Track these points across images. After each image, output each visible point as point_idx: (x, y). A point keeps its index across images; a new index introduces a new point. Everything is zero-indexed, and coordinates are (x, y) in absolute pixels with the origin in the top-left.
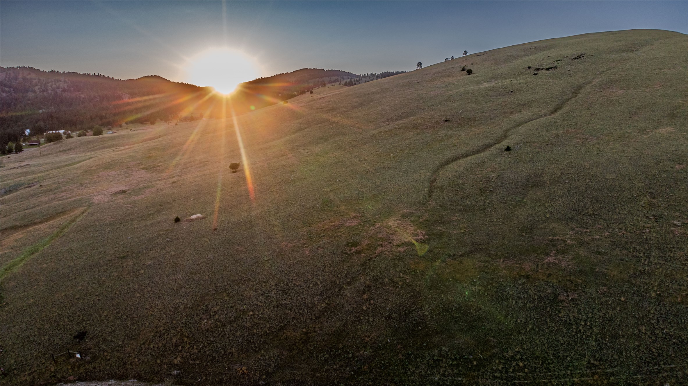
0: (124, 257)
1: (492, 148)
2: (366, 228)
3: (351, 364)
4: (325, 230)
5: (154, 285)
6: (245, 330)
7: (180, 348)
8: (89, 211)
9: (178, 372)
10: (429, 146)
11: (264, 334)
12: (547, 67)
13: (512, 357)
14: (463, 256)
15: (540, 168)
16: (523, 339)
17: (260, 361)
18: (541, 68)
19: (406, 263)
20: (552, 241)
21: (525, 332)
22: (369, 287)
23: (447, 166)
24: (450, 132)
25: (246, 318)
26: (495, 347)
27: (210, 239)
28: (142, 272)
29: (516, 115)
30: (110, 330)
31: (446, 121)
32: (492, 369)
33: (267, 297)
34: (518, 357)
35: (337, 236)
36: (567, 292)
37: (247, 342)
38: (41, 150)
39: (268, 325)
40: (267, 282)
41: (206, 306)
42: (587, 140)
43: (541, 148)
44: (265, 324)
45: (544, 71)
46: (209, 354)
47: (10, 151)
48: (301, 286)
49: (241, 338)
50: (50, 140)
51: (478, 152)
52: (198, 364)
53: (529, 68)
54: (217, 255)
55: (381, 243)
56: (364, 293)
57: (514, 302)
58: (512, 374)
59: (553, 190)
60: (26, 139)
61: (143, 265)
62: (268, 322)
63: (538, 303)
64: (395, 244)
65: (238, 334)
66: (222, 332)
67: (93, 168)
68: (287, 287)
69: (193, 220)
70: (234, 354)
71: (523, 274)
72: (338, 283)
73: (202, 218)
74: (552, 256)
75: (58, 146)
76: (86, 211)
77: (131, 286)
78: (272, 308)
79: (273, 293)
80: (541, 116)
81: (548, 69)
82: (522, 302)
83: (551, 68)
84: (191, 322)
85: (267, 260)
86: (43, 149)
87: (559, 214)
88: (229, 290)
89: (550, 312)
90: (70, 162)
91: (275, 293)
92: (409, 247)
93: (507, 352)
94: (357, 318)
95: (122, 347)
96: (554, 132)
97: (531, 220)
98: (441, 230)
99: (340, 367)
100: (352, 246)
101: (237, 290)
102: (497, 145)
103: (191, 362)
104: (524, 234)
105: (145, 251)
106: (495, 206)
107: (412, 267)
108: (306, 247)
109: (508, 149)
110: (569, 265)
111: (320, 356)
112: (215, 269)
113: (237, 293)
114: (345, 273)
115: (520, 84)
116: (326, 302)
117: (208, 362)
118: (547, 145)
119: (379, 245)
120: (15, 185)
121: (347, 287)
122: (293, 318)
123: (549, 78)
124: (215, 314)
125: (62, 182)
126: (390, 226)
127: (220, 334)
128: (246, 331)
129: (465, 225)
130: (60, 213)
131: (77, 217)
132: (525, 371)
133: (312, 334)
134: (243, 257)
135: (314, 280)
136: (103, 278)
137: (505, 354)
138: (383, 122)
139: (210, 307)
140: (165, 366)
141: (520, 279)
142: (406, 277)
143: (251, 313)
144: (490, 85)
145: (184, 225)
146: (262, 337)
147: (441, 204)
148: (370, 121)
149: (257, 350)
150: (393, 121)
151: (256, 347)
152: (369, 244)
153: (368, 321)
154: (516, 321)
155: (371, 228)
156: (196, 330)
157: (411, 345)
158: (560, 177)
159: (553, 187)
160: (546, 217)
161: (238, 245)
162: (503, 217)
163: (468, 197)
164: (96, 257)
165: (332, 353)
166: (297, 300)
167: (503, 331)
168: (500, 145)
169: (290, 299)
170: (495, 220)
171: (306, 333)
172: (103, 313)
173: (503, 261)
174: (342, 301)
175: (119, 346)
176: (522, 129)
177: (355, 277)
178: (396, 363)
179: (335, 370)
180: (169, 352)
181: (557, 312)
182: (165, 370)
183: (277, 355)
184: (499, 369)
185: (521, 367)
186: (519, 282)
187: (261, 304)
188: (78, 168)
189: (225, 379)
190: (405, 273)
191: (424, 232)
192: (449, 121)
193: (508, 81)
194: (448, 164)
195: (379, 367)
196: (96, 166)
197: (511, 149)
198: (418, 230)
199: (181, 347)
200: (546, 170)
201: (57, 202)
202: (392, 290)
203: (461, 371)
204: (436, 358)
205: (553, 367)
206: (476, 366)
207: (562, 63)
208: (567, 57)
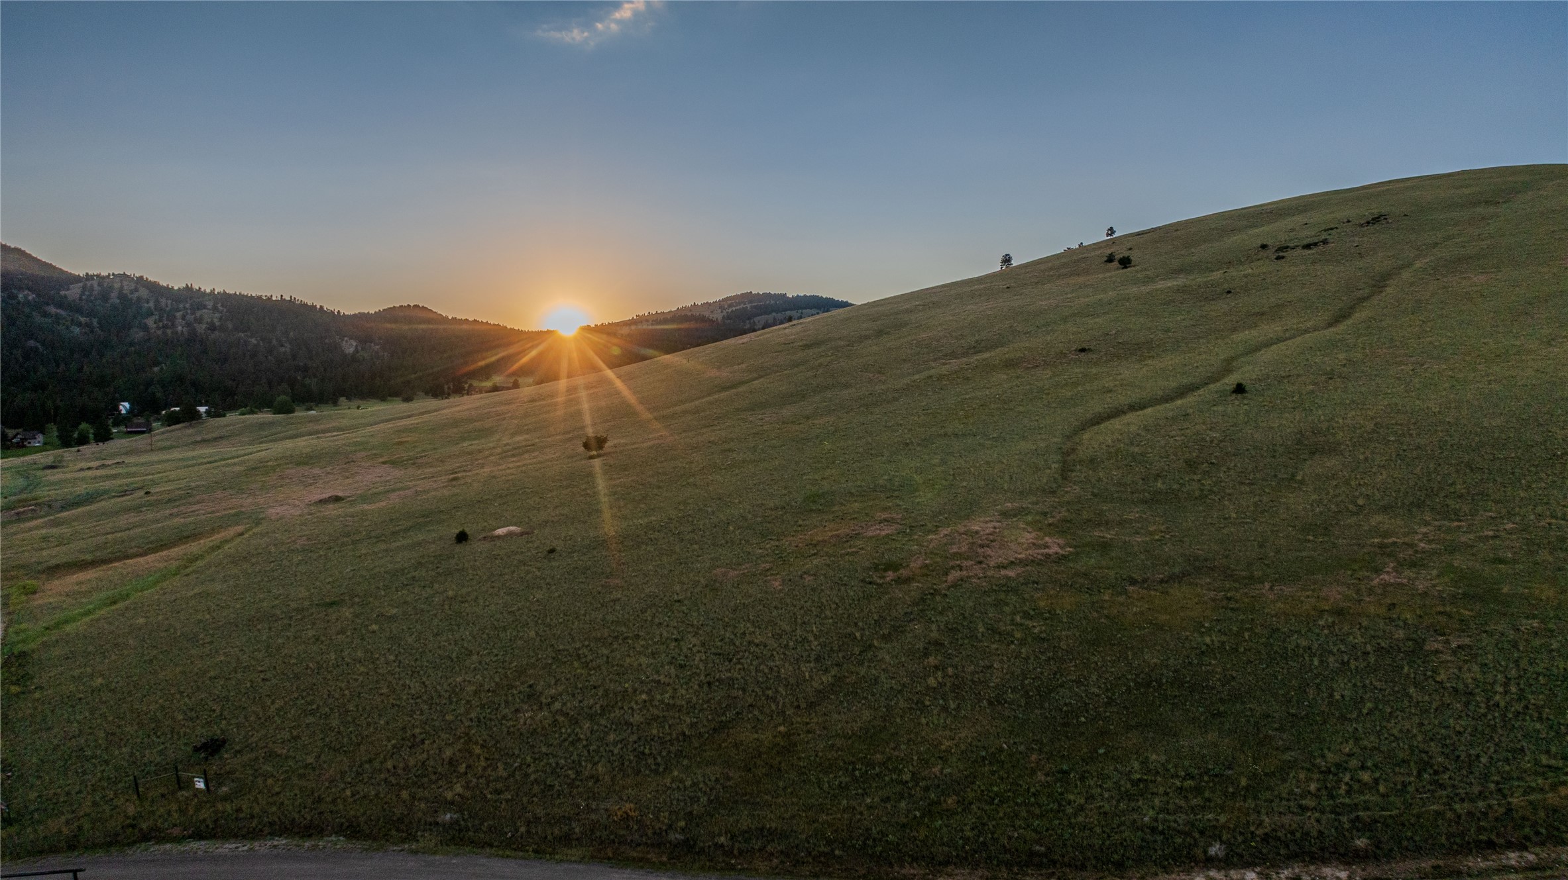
0: (332, 604)
1: (1201, 391)
2: (916, 537)
3: (911, 796)
4: (815, 546)
5: (402, 651)
6: (629, 731)
7: (462, 768)
8: (255, 530)
9: (455, 816)
10: (1048, 394)
11: (677, 739)
12: (1305, 242)
13: (1338, 765)
14: (1166, 582)
15: (1322, 417)
16: (1356, 729)
17: (669, 792)
18: (1292, 245)
19: (1026, 596)
20: (1381, 546)
21: (1358, 716)
22: (938, 644)
23: (1096, 428)
24: (1094, 371)
25: (632, 708)
26: (1288, 749)
27: (539, 569)
28: (375, 627)
29: (1247, 332)
30: (287, 736)
31: (1083, 350)
32: (1291, 792)
33: (681, 666)
34: (1354, 763)
35: (847, 554)
36: (1443, 634)
37: (636, 754)
38: (154, 439)
39: (688, 720)
40: (682, 639)
41: (530, 686)
42: (1423, 365)
43: (1316, 384)
44: (679, 718)
45: (1299, 251)
46: (536, 780)
47: (83, 441)
48: (765, 646)
49: (620, 746)
50: (173, 420)
51: (1167, 399)
52: (507, 801)
53: (1264, 247)
54: (556, 594)
55: (958, 562)
56: (926, 655)
57: (1316, 663)
58: (1347, 801)
59: (1362, 457)
60: (120, 420)
61: (378, 616)
62: (688, 713)
63: (1376, 660)
64: (992, 564)
65: (612, 737)
66: (569, 735)
67: (269, 464)
68: (732, 647)
69: (499, 537)
70: (601, 778)
71: (1327, 608)
72: (859, 638)
73: (522, 534)
74: (1388, 573)
75: (190, 431)
76: (247, 530)
77: (346, 653)
78: (696, 687)
79: (697, 659)
80: (1306, 331)
81: (1308, 247)
82: (1336, 661)
83: (1315, 244)
84: (494, 717)
85: (679, 601)
86: (158, 437)
87: (1386, 498)
88: (586, 656)
89: (1412, 676)
90: (217, 458)
91: (701, 660)
92: (1029, 568)
93: (1323, 756)
94: (917, 704)
95: (314, 769)
96: (1342, 356)
97: (1321, 513)
98: (1103, 537)
99: (882, 800)
100: (885, 570)
101: (608, 657)
102: (1212, 386)
103: (489, 796)
104: (1311, 538)
105: (383, 593)
106: (1228, 491)
107: (1042, 604)
108: (772, 574)
109: (1240, 389)
110: (1434, 586)
111: (826, 779)
112: (551, 620)
113: (607, 662)
114: (876, 618)
115: (1246, 276)
116: (833, 673)
117: (535, 795)
118: (1331, 378)
119: (953, 568)
120: (87, 494)
121: (883, 645)
122: (751, 705)
123: (1313, 263)
124: (553, 702)
125: (198, 486)
126: (977, 532)
127: (565, 740)
128: (633, 733)
129: (1162, 528)
130: (188, 537)
131: (227, 541)
132: (1378, 790)
133: (802, 736)
134: (619, 596)
135: (799, 632)
136: (280, 641)
137: (1318, 761)
138: (935, 360)
139: (539, 688)
140: (423, 805)
141: (1321, 617)
142: (1030, 623)
143: (644, 697)
144: (1175, 283)
145: (477, 546)
146: (672, 744)
147: (1096, 491)
149: (661, 769)
150: (957, 358)
151: (658, 764)
152: (927, 565)
153: (945, 709)
154: (1331, 696)
155: (930, 537)
156: (505, 732)
157: (1066, 754)
158: (1374, 431)
159: (1362, 450)
160: (1356, 505)
161: (607, 577)
162: (1252, 509)
163: (1158, 476)
164: (265, 604)
165: (857, 773)
166: (757, 670)
167: (1302, 718)
168: (1218, 384)
169: (740, 669)
170: (1234, 515)
171: (786, 735)
172: (273, 702)
173: (1271, 588)
174: (873, 671)
175: (306, 766)
176: (1266, 355)
177: (901, 626)
178: (1033, 790)
179: (870, 807)
180: (434, 778)
181: (1429, 673)
182: (420, 814)
183: (713, 779)
184: (1309, 792)
185: (1366, 784)
186: (1321, 623)
187: (667, 680)
188: (235, 464)
189: (577, 830)
190: (1026, 615)
191: (1061, 541)
192: (1090, 350)
193: (1217, 275)
194: (1098, 423)
195: (986, 801)
196: (276, 460)
197: (1247, 389)
198: (1047, 539)
199: (464, 765)
200: (1337, 422)
201: (182, 520)
202: (997, 649)
203: (1209, 800)
204: (1138, 776)
205: (1450, 778)
206: (1247, 788)
207: (1339, 233)
208: (1349, 221)
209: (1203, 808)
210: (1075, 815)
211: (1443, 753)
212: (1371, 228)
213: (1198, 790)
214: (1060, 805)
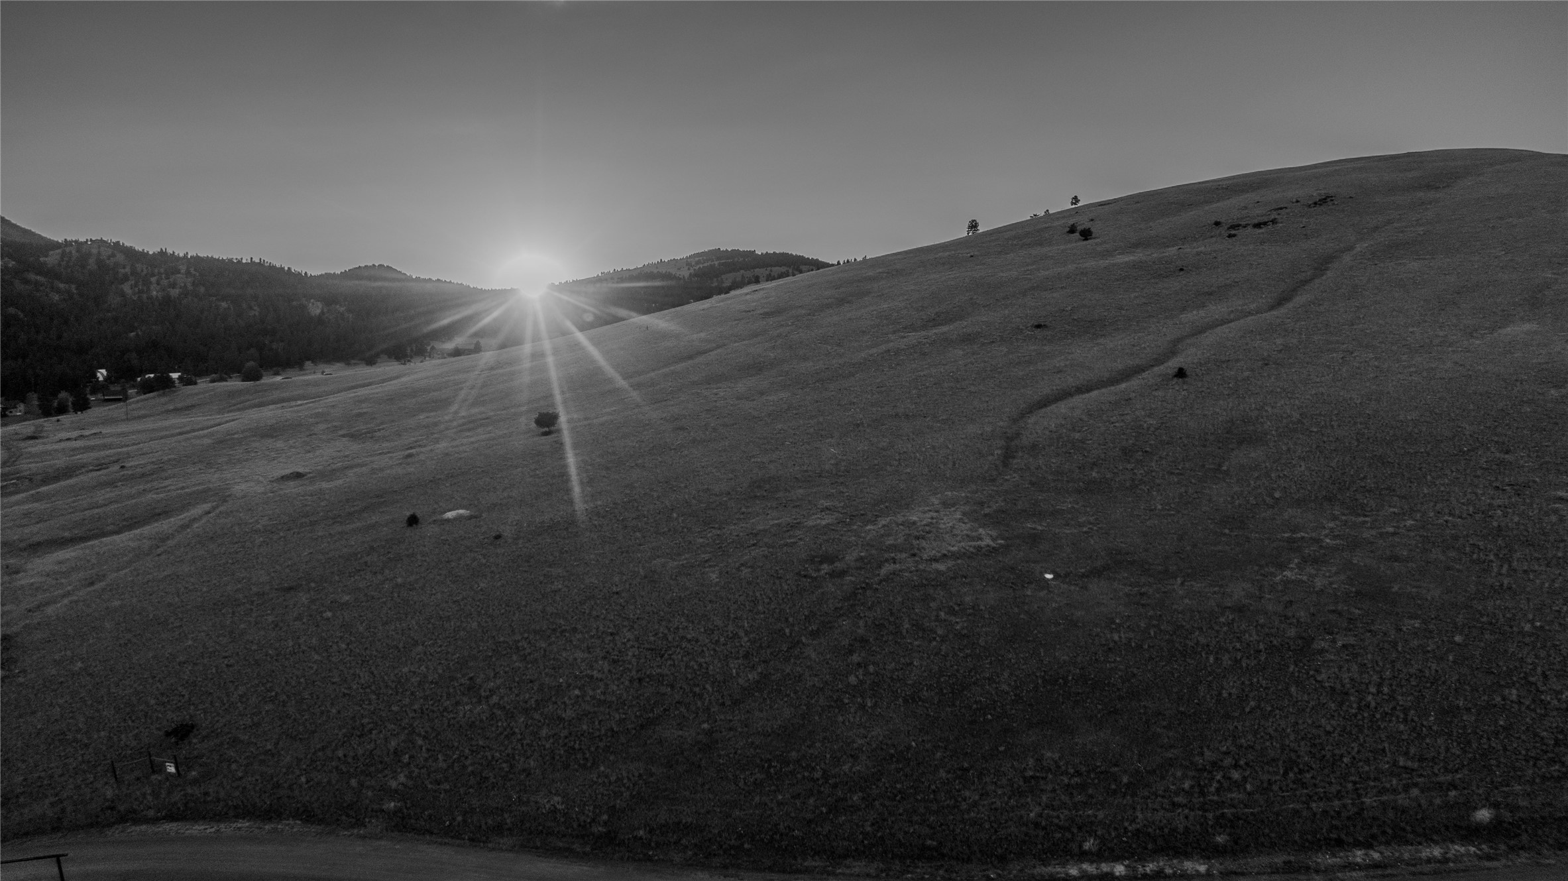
0: (290, 589)
1: (1145, 375)
2: (855, 527)
3: (820, 792)
4: (756, 535)
5: (353, 639)
6: (561, 726)
7: (406, 759)
8: (222, 508)
9: (399, 804)
10: (1001, 373)
11: (606, 734)
12: (1256, 221)
13: (1214, 764)
14: (1087, 576)
15: (1253, 406)
16: (1236, 727)
17: (594, 787)
18: (1243, 223)
19: (953, 591)
20: (1291, 541)
21: (1240, 715)
22: (863, 640)
23: (1043, 411)
24: (1047, 348)
25: (564, 703)
26: (1171, 747)
27: (484, 556)
28: (329, 614)
29: (1195, 312)
31: (1039, 326)
32: (1167, 790)
33: (615, 661)
34: (1228, 761)
35: (786, 545)
36: (1331, 633)
37: (566, 748)
38: (129, 407)
39: (617, 717)
40: (618, 633)
41: (471, 679)
42: (1352, 353)
43: (1252, 370)
44: (609, 714)
45: (1250, 229)
46: (473, 772)
47: (61, 410)
48: (697, 641)
49: (551, 741)
50: (147, 388)
51: (1113, 381)
52: (446, 791)
53: (1217, 224)
54: (500, 583)
55: (893, 555)
56: (851, 652)
57: (1211, 659)
58: (1215, 798)
59: (1284, 448)
60: (98, 388)
61: (332, 602)
62: (617, 710)
63: (1266, 658)
64: (925, 557)
65: (544, 732)
66: (505, 730)
67: (236, 436)
68: (665, 643)
69: (448, 521)
70: (532, 771)
71: (1229, 605)
72: (788, 634)
73: (470, 518)
74: (1292, 569)
75: (163, 400)
76: (214, 508)
77: (301, 641)
78: (627, 683)
79: (630, 654)
80: (1250, 314)
81: (1258, 226)
82: (1230, 659)
83: (1265, 224)
84: (435, 709)
85: (617, 593)
86: (133, 406)
87: (1302, 491)
88: (524, 649)
89: (1297, 674)
90: (188, 428)
91: (634, 656)
92: (960, 561)
93: (1202, 754)
94: (836, 701)
96: (1279, 341)
97: (1240, 505)
98: (1035, 529)
99: (792, 797)
100: (821, 563)
101: (545, 650)
102: (1156, 369)
103: (429, 786)
104: (1227, 531)
105: (337, 578)
106: (1158, 481)
107: (967, 599)
108: (711, 566)
109: (1181, 373)
110: (1331, 583)
111: (742, 777)
112: (494, 610)
113: (544, 656)
114: (806, 613)
115: (1198, 254)
116: (760, 670)
117: (471, 787)
118: (1267, 364)
119: (887, 560)
121: (810, 641)
122: (678, 702)
123: (1262, 243)
124: (492, 695)
125: (170, 460)
126: (914, 523)
127: (501, 733)
128: (564, 728)
129: (1091, 519)
130: (160, 514)
131: (195, 519)
132: (1245, 789)
133: (724, 733)
134: (560, 587)
135: (730, 628)
136: (242, 626)
137: (1197, 758)
138: (894, 332)
139: (479, 681)
140: (370, 793)
141: (1223, 614)
142: (954, 620)
143: (577, 692)
144: (1132, 258)
145: (427, 530)
146: (601, 740)
147: (1033, 479)
148: (864, 332)
149: (589, 764)
150: (915, 330)
151: (586, 759)
152: (862, 558)
153: (862, 706)
154: (1220, 694)
155: (868, 527)
156: (446, 725)
157: (969, 751)
158: (1299, 422)
159: (1285, 441)
160: (1274, 498)
161: (550, 566)
162: (1177, 500)
163: (1094, 464)
164: (229, 588)
165: (772, 770)
166: (687, 667)
167: (1190, 716)
168: (1162, 367)
169: (670, 665)
170: (1159, 507)
171: (709, 733)
172: (236, 689)
173: (1182, 584)
174: (799, 669)
175: (266, 752)
176: (1210, 338)
177: (829, 622)
178: (933, 787)
179: (780, 804)
180: (380, 767)
181: (1311, 673)
182: (368, 801)
183: (636, 774)
184: (1183, 790)
185: (1236, 782)
186: (1222, 620)
187: (600, 676)
188: (204, 436)
189: (508, 821)
190: (951, 611)
191: (994, 533)
192: (1045, 326)
193: (1172, 251)
194: (1045, 406)
195: (889, 798)
196: (243, 432)
197: (1188, 373)
198: (981, 530)
199: (407, 756)
200: (1267, 411)
201: (154, 497)
202: (919, 646)
203: (1091, 796)
204: (1031, 773)
205: (1312, 778)
206: (1128, 785)
207: (1288, 214)
208: (1297, 201)
209: (1085, 803)
210: (968, 811)
211: (1310, 752)
212: (1318, 209)
213: (1083, 787)
214: (956, 801)
